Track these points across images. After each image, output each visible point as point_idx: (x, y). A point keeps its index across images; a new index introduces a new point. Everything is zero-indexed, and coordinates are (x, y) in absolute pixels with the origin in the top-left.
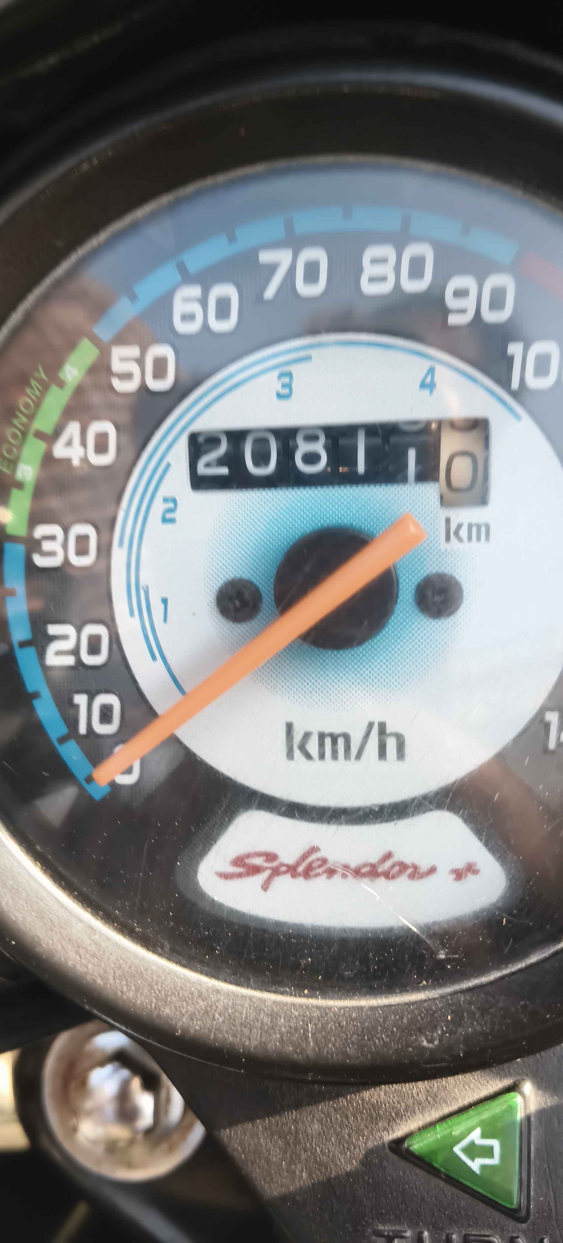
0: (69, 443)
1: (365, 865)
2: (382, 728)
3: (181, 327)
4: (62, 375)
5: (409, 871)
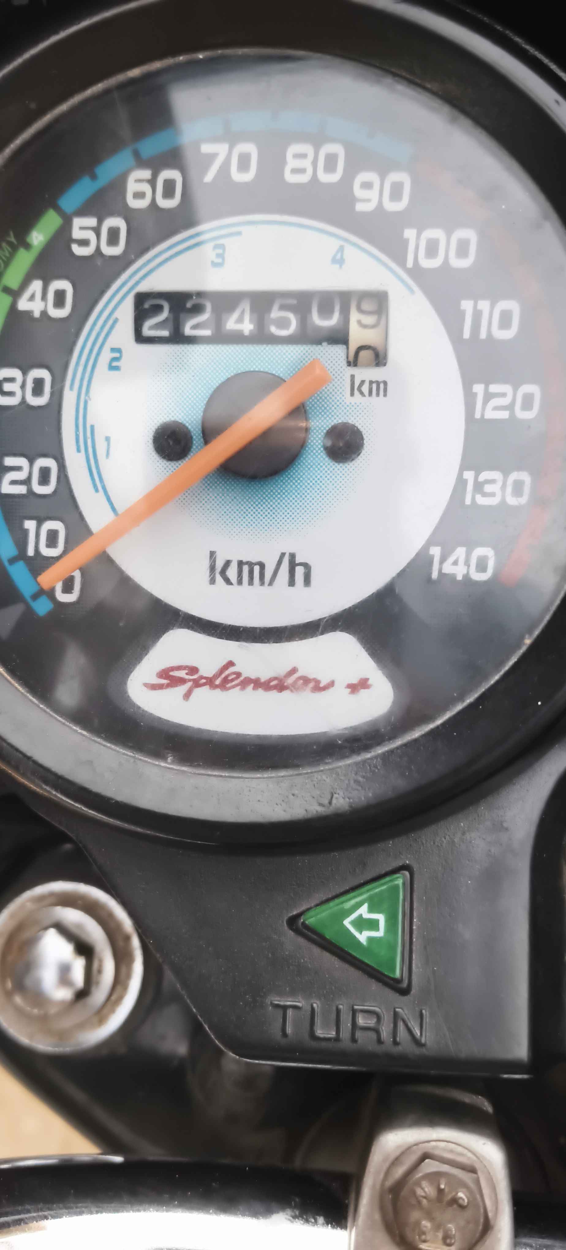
0: (32, 298)
1: (275, 678)
2: (293, 556)
3: (134, 203)
4: (28, 240)
5: (312, 685)
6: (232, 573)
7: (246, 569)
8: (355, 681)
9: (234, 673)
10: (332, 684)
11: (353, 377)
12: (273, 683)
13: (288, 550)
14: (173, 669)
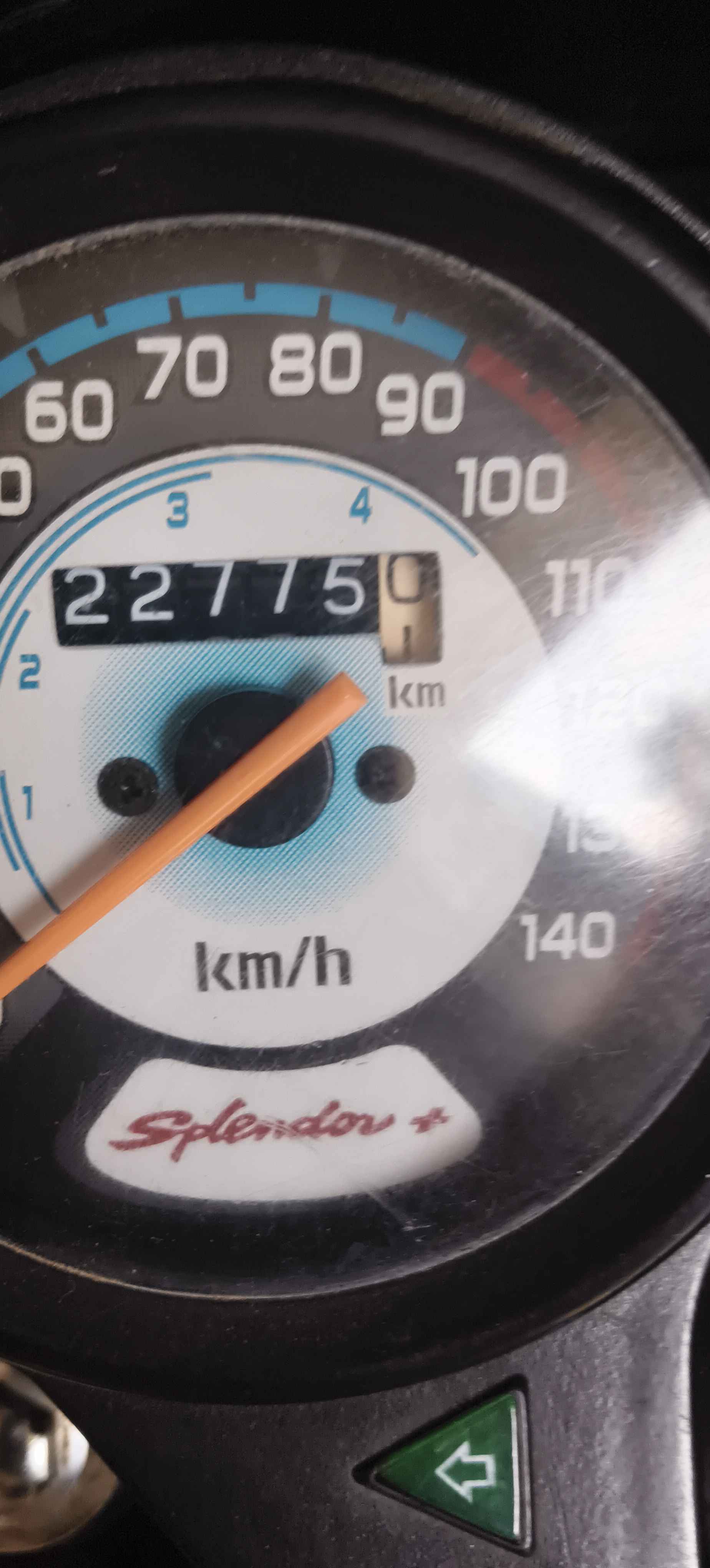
6: (232, 972)
7: (252, 964)
8: (423, 1112)
9: (246, 1116)
10: (390, 1121)
11: (392, 679)
12: (305, 1125)
13: (314, 934)
14: (154, 1117)
